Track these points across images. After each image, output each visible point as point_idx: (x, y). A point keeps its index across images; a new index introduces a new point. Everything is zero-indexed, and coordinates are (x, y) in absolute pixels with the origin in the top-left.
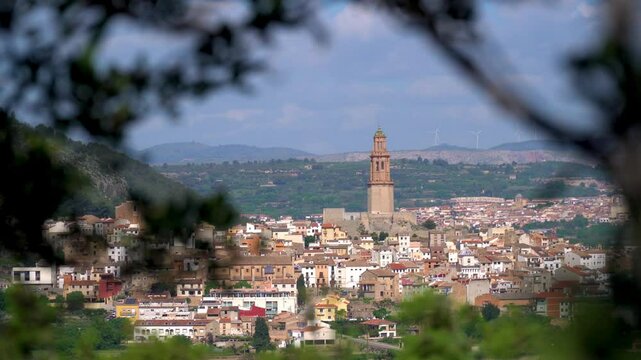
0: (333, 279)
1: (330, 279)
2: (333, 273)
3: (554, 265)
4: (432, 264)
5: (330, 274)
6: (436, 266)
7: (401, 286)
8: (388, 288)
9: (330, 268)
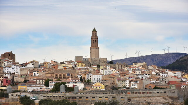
0: (88, 79)
1: (87, 79)
2: (88, 77)
3: (165, 76)
4: (123, 75)
5: (87, 77)
6: (124, 75)
7: (117, 81)
8: (113, 82)
9: (87, 75)
